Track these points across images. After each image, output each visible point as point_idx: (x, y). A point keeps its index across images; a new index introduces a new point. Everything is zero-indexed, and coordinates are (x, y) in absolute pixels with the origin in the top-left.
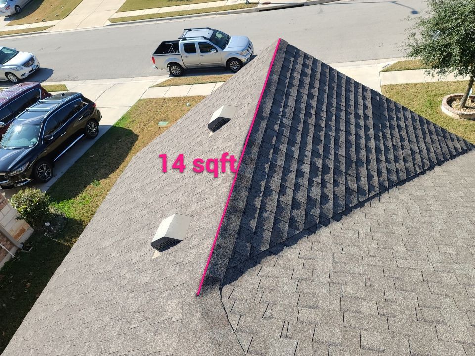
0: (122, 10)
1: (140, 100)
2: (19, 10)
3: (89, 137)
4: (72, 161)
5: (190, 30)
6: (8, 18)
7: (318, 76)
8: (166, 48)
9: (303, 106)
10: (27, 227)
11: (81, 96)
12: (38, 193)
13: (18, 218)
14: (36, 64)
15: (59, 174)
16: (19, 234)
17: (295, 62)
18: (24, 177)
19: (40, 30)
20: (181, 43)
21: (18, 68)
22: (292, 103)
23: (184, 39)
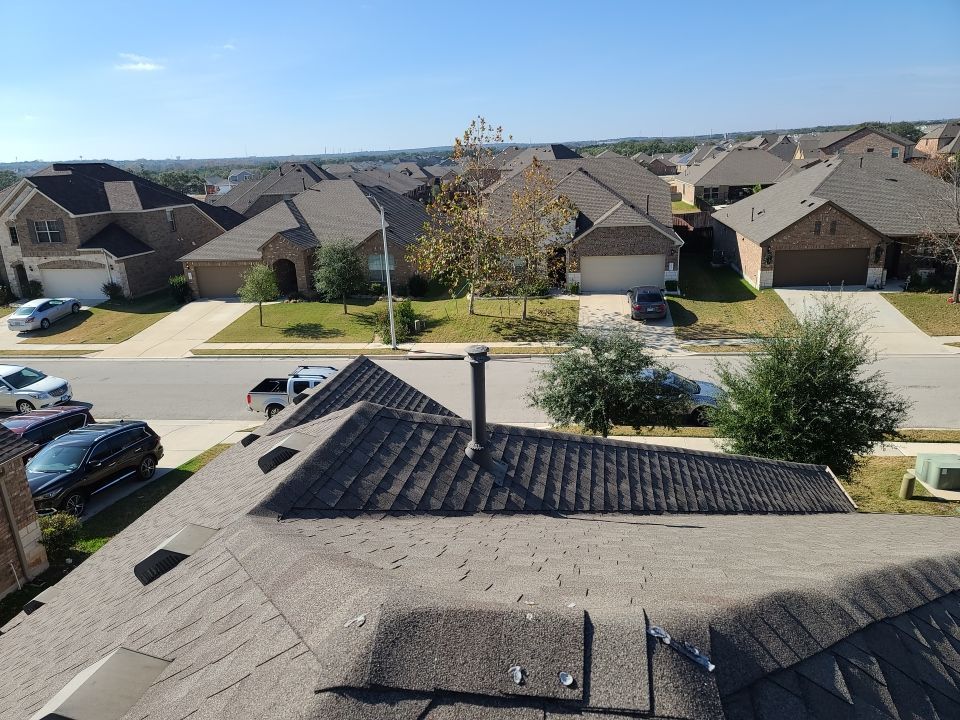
0: (214, 340)
1: (218, 445)
2: (46, 324)
3: (139, 477)
4: (111, 501)
5: (306, 367)
6: (24, 334)
7: (385, 381)
8: (267, 386)
9: (363, 393)
10: (44, 558)
11: (145, 425)
12: (71, 520)
13: (40, 542)
14: (68, 394)
15: (91, 514)
16: (34, 564)
17: (369, 370)
18: (50, 505)
19: (77, 354)
20: (291, 380)
21: (40, 395)
22: (355, 389)
23: (296, 376)
